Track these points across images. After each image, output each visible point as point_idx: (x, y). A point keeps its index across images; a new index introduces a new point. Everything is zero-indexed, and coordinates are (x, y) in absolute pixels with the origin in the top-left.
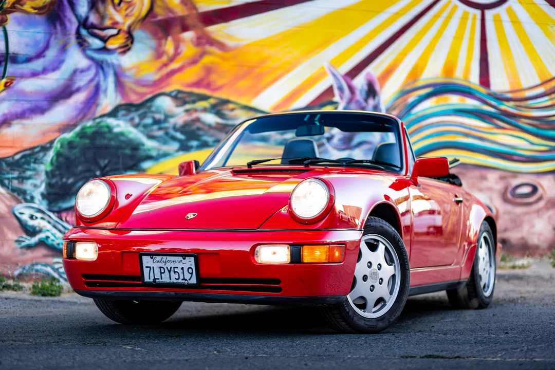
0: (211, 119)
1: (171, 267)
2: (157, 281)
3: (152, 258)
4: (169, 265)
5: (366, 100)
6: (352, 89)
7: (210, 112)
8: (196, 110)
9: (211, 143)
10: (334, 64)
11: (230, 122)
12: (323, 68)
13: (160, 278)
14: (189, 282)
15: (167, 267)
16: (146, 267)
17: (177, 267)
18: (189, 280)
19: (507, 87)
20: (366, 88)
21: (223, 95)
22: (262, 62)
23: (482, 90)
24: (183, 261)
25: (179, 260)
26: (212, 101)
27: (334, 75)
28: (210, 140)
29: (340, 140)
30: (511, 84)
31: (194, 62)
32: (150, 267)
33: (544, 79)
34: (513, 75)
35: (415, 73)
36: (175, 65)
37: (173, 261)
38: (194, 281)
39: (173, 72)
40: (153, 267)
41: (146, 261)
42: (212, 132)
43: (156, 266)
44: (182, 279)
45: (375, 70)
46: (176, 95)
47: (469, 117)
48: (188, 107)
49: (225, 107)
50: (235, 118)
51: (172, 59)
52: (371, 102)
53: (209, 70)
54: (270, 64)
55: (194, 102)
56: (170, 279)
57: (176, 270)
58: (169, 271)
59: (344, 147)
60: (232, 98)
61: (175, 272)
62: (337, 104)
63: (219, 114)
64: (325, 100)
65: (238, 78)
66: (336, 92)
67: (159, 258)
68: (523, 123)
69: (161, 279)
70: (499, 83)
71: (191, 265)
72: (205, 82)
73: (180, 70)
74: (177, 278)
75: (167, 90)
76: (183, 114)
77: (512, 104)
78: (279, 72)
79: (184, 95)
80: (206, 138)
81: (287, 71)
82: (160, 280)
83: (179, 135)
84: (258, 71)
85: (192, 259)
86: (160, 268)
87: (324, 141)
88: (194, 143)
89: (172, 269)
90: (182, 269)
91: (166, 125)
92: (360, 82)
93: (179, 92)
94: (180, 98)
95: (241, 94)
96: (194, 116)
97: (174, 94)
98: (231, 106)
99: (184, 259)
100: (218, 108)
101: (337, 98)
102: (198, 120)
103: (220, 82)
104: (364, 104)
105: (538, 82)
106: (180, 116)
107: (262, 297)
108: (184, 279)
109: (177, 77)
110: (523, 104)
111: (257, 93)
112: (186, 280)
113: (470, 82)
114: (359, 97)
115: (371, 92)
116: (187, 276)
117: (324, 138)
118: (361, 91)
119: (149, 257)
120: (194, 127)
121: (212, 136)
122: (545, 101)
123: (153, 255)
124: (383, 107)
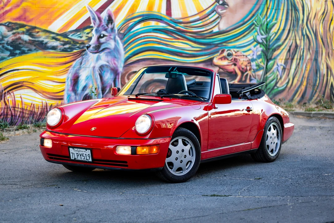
0: (26, 38)
3: (73, 149)
4: (80, 153)
5: (107, 25)
6: (100, 19)
7: (26, 34)
8: (19, 33)
9: (26, 51)
10: (90, 6)
11: (37, 39)
12: (85, 7)
14: (89, 161)
16: (71, 153)
17: (84, 154)
19: (180, 16)
20: (107, 18)
21: (33, 24)
22: (53, 5)
23: (168, 18)
25: (84, 151)
26: (27, 28)
27: (91, 11)
28: (26, 49)
29: (94, 48)
30: (182, 14)
31: (18, 6)
32: (73, 153)
33: (200, 11)
34: (184, 9)
35: (133, 9)
36: (7, 8)
37: (82, 151)
38: (90, 160)
39: (7, 12)
42: (27, 45)
45: (112, 8)
46: (8, 24)
47: (161, 33)
48: (14, 31)
49: (34, 31)
50: (39, 37)
51: (6, 5)
52: (110, 26)
53: (25, 10)
54: (58, 6)
55: (17, 28)
56: (81, 159)
58: (81, 155)
59: (96, 51)
60: (37, 26)
61: (83, 156)
62: (93, 28)
63: (31, 35)
64: (86, 25)
65: (41, 14)
66: (92, 21)
67: (76, 149)
68: (188, 36)
70: (176, 14)
71: (89, 153)
72: (23, 17)
73: (10, 10)
74: (84, 158)
75: (3, 22)
76: (12, 35)
77: (182, 25)
78: (62, 11)
79: (13, 25)
80: (23, 49)
81: (67, 10)
82: (77, 159)
83: (9, 47)
84: (51, 10)
85: (90, 151)
86: (77, 153)
87: (86, 48)
88: (18, 52)
90: (86, 155)
91: (3, 42)
92: (104, 15)
93: (10, 23)
94: (10, 26)
95: (42, 23)
96: (18, 36)
97: (6, 24)
98: (37, 30)
99: (86, 150)
100: (30, 32)
101: (92, 25)
102: (20, 38)
103: (31, 17)
104: (106, 27)
105: (196, 13)
106: (10, 37)
108: (87, 159)
109: (9, 14)
110: (188, 25)
111: (50, 23)
112: (87, 160)
113: (161, 14)
114: (104, 23)
115: (110, 20)
116: (88, 158)
117: (85, 46)
118: (105, 20)
119: (72, 149)
120: (18, 43)
121: (27, 47)
122: (199, 23)
123: (74, 148)
124: (116, 29)
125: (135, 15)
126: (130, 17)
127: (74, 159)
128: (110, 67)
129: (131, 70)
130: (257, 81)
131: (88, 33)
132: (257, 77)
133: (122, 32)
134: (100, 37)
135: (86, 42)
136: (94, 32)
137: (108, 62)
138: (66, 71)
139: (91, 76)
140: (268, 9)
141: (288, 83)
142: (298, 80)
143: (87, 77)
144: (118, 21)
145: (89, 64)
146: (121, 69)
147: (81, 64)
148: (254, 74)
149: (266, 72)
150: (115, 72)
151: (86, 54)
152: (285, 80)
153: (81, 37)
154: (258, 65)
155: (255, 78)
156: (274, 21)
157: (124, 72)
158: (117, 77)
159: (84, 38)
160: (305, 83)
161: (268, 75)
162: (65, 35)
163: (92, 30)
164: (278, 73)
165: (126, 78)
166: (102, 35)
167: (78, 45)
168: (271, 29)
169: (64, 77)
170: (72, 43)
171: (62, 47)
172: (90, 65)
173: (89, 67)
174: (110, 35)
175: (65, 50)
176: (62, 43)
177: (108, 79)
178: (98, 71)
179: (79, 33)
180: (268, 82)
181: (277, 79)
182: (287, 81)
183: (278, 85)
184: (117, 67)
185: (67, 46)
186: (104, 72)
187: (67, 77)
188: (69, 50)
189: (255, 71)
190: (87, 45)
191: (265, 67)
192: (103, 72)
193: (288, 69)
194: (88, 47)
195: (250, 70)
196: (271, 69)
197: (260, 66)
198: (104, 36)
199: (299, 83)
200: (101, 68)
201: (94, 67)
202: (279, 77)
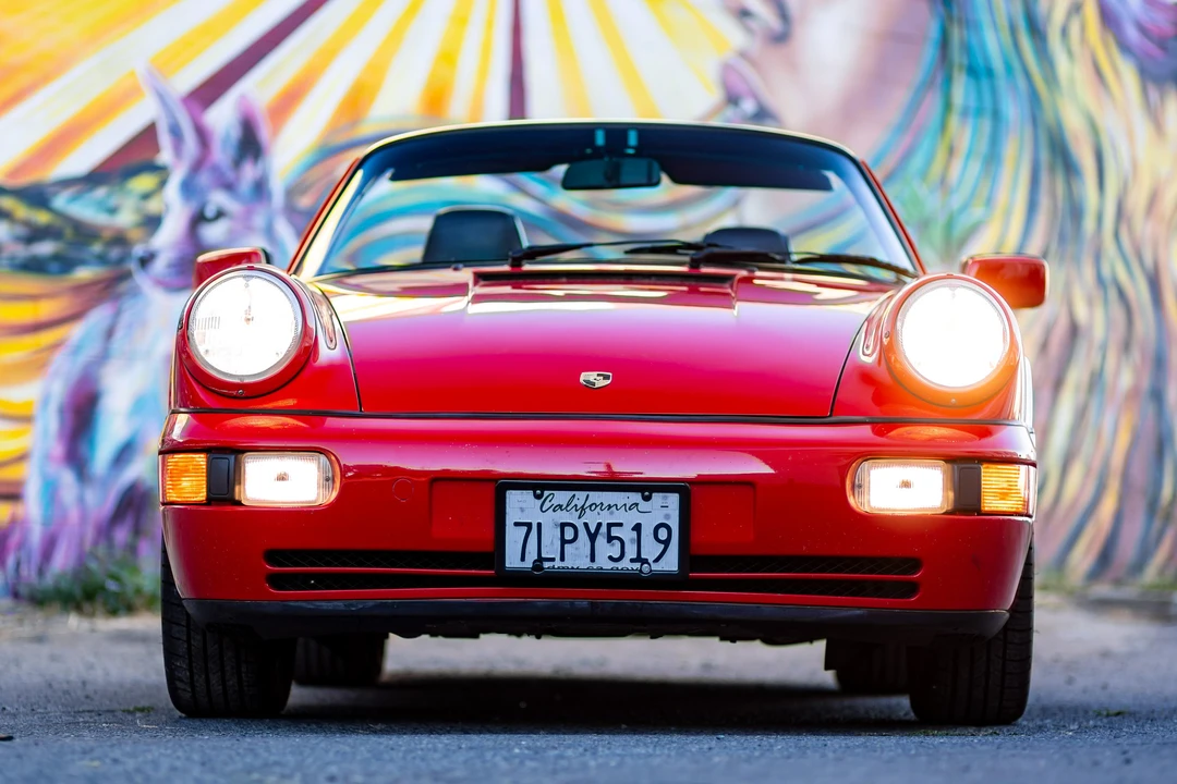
6: (203, 136)
12: (132, 76)
20: (235, 133)
27: (159, 97)
29: (170, 266)
52: (249, 172)
59: (179, 282)
64: (136, 159)
66: (165, 141)
87: (133, 265)
104: (230, 175)
114: (221, 155)
115: (250, 144)
118: (225, 141)
124: (277, 186)
125: (366, 129)
126: (341, 139)
131: (146, 196)
133: (305, 202)
134: (199, 219)
135: (135, 234)
136: (172, 190)
138: (35, 366)
140: (951, 151)
144: (288, 152)
147: (110, 333)
151: (136, 293)
153: (113, 211)
156: (977, 212)
159: (126, 218)
162: (37, 196)
163: (163, 183)
166: (210, 212)
167: (97, 248)
168: (963, 242)
169: (26, 393)
170: (69, 232)
171: (22, 252)
173: (146, 354)
174: (248, 215)
175: (34, 266)
176: (21, 231)
179: (101, 192)
185: (45, 248)
187: (43, 394)
188: (54, 266)
190: (139, 250)
194: (145, 261)
198: (220, 214)
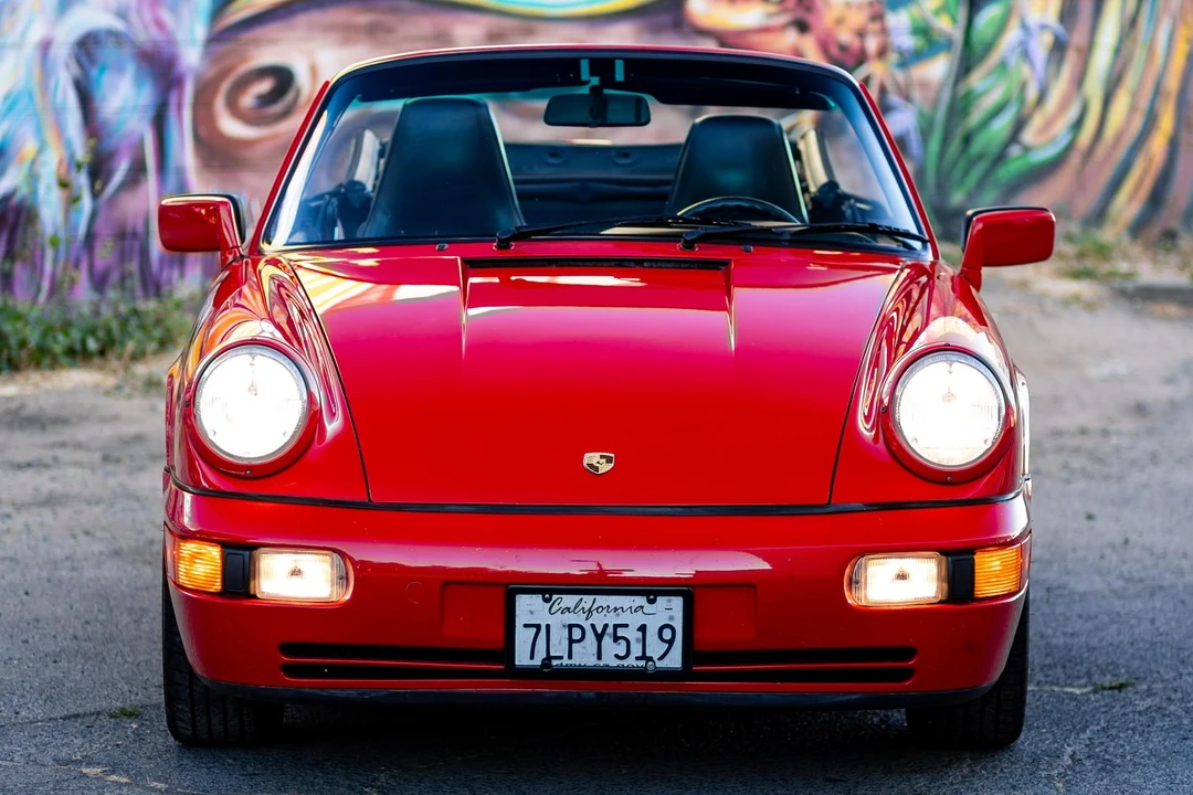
1: (606, 626)
2: (555, 663)
3: (547, 600)
4: (599, 620)
13: (566, 656)
14: (659, 664)
15: (593, 626)
16: (526, 626)
17: (626, 626)
18: (661, 658)
24: (648, 608)
25: (634, 606)
32: (538, 627)
37: (616, 609)
38: (674, 660)
40: (548, 626)
41: (528, 607)
43: (557, 622)
44: (637, 658)
56: (599, 657)
57: (621, 632)
58: (599, 637)
61: (616, 639)
67: (569, 600)
69: (570, 657)
71: (671, 618)
74: (622, 654)
82: (566, 661)
85: (677, 602)
86: (572, 626)
89: (610, 630)
90: (643, 629)
99: (651, 602)
107: (855, 697)
108: (644, 657)
112: (650, 659)
116: (655, 648)
119: (535, 598)
123: (552, 592)
127: (537, 662)
128: (133, 43)
129: (244, 59)
130: (921, 115)
132: (917, 94)
137: (122, 15)
139: (31, 96)
141: (1078, 124)
142: (1133, 109)
143: (8, 103)
145: (20, 26)
146: (191, 57)
148: (900, 76)
149: (966, 66)
150: (160, 68)
152: (1064, 106)
154: (923, 31)
155: (908, 98)
157: (211, 72)
158: (173, 99)
160: (1166, 123)
161: (976, 80)
164: (1025, 70)
165: (220, 103)
172: (24, 35)
173: (18, 46)
177: (122, 110)
178: (67, 66)
180: (975, 117)
181: (1022, 101)
182: (1073, 113)
183: (1028, 136)
184: (171, 42)
186: (103, 69)
189: (909, 59)
191: (957, 35)
192: (94, 72)
193: (1079, 50)
195: (882, 53)
196: (989, 47)
197: (936, 37)
199: (1138, 123)
200: (87, 47)
201: (45, 47)
202: (1032, 93)
